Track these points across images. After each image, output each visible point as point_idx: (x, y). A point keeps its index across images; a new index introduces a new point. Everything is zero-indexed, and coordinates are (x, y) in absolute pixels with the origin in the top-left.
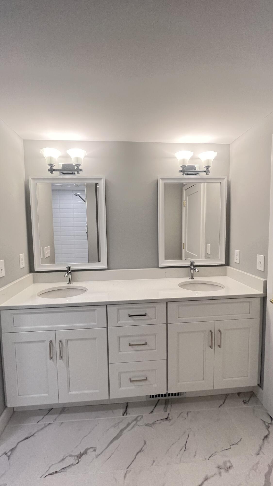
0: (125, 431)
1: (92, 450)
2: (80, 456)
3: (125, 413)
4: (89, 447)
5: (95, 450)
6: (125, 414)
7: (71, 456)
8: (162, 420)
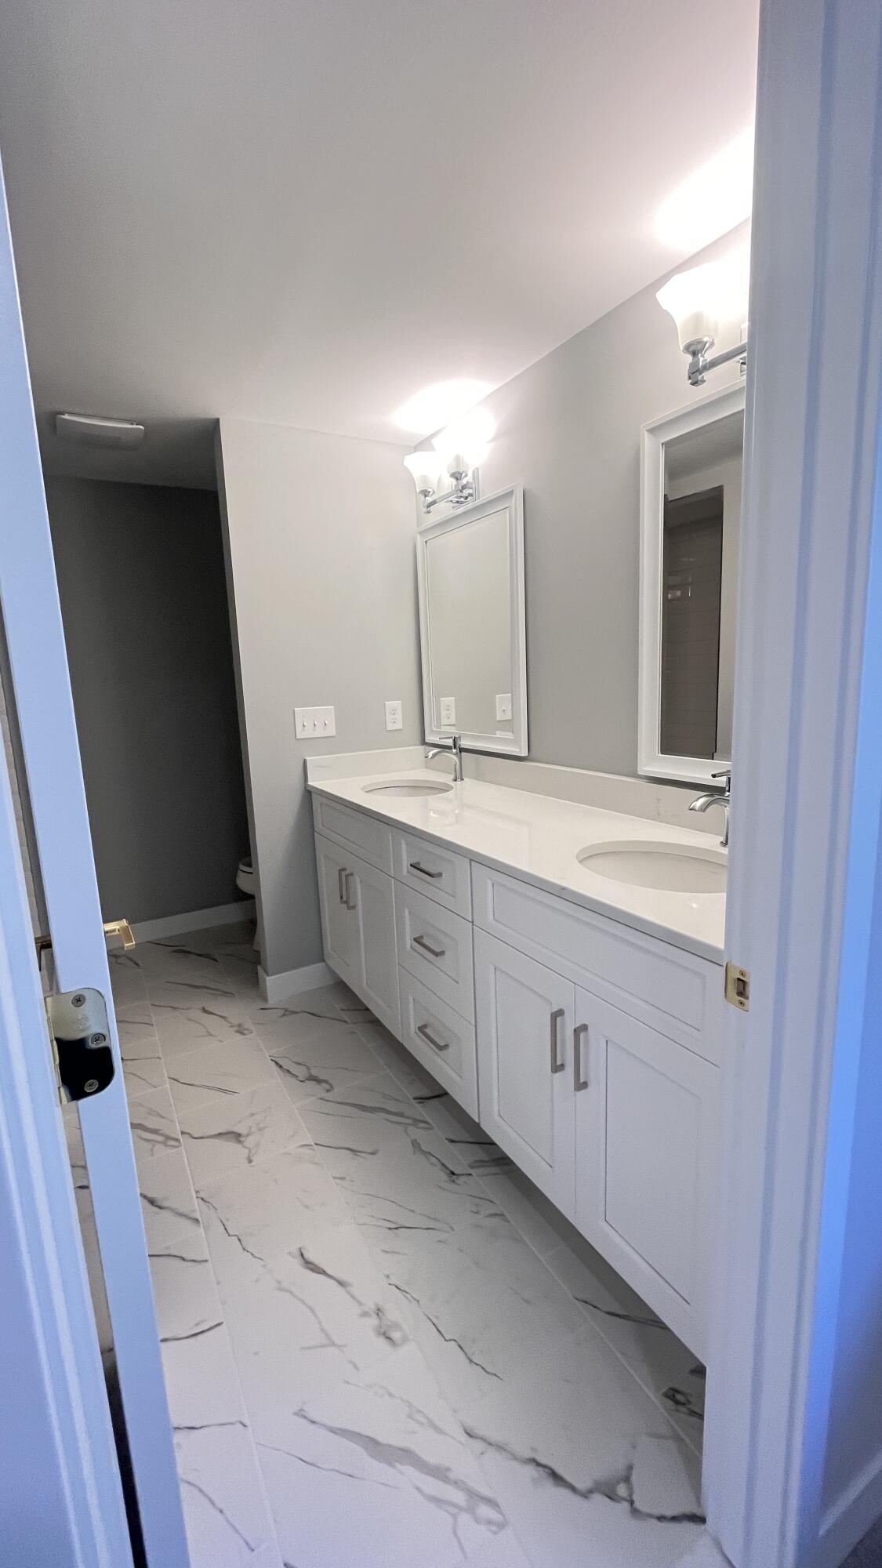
0: (384, 1115)
1: (328, 1087)
2: (313, 1078)
3: (422, 1099)
4: (330, 1081)
5: (328, 1091)
6: (418, 1101)
7: (308, 1068)
8: (443, 1165)
